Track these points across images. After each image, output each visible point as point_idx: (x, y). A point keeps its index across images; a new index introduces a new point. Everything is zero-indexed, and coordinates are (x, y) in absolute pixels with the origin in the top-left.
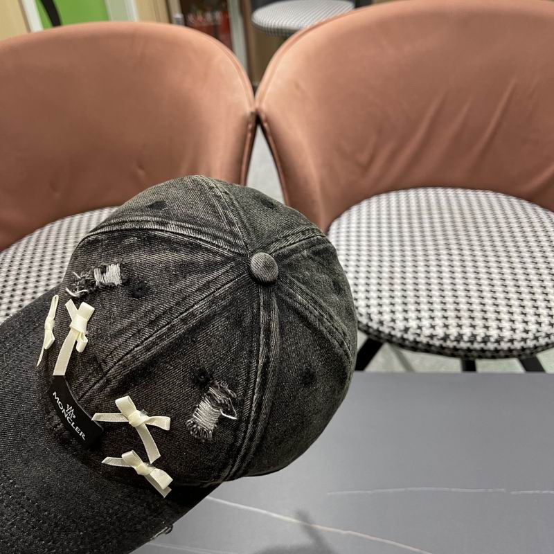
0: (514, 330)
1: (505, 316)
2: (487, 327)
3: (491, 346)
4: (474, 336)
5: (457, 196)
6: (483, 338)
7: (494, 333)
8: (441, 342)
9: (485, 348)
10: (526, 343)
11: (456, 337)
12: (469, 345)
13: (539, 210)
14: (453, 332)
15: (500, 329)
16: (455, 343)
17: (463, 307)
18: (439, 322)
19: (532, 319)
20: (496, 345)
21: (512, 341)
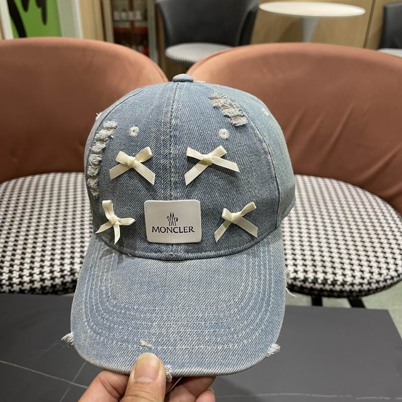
0: (354, 277)
1: (347, 266)
2: (335, 274)
3: (338, 288)
4: (325, 280)
5: (310, 181)
6: (332, 282)
7: (340, 278)
8: (302, 283)
9: (334, 289)
10: (362, 286)
11: (313, 280)
12: (322, 286)
13: (368, 194)
14: (311, 276)
15: (344, 275)
16: (312, 285)
17: (318, 258)
18: (300, 268)
19: (366, 269)
20: (341, 287)
21: (352, 284)
